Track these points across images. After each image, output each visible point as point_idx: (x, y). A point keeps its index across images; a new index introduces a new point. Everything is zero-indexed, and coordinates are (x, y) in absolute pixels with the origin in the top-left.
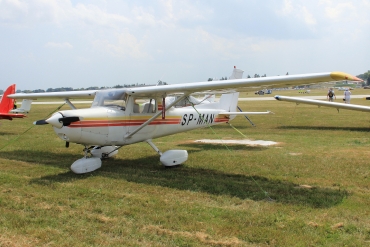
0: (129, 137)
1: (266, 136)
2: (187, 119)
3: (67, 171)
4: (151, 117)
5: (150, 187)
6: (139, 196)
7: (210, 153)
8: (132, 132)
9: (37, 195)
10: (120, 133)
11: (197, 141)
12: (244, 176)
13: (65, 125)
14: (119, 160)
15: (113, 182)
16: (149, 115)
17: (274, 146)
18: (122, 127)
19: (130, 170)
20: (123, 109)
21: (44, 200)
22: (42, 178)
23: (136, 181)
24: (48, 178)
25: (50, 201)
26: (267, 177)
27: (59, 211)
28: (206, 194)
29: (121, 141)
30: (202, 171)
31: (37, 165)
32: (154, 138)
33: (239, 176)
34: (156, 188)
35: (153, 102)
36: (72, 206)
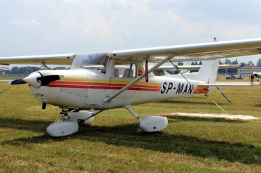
0: (109, 101)
1: (245, 112)
2: (167, 87)
3: (42, 134)
4: (130, 82)
5: (132, 149)
6: (122, 156)
7: (189, 123)
8: (111, 96)
9: (11, 154)
10: (99, 96)
11: (173, 114)
12: (228, 143)
13: (43, 84)
14: (96, 127)
15: (92, 144)
16: (129, 80)
17: (255, 120)
18: (102, 90)
19: (108, 134)
20: (104, 72)
21: (20, 158)
22: (15, 140)
23: (116, 144)
24: (22, 140)
25: (27, 159)
26: (254, 144)
27: (37, 168)
28: (191, 156)
29: (100, 104)
30: (184, 138)
31: (9, 130)
32: (133, 104)
33: (223, 143)
34: (138, 151)
35: (134, 67)
36: (51, 164)
